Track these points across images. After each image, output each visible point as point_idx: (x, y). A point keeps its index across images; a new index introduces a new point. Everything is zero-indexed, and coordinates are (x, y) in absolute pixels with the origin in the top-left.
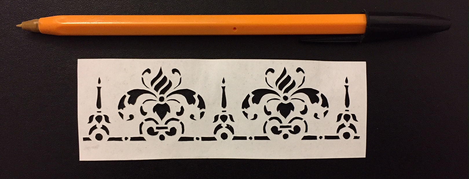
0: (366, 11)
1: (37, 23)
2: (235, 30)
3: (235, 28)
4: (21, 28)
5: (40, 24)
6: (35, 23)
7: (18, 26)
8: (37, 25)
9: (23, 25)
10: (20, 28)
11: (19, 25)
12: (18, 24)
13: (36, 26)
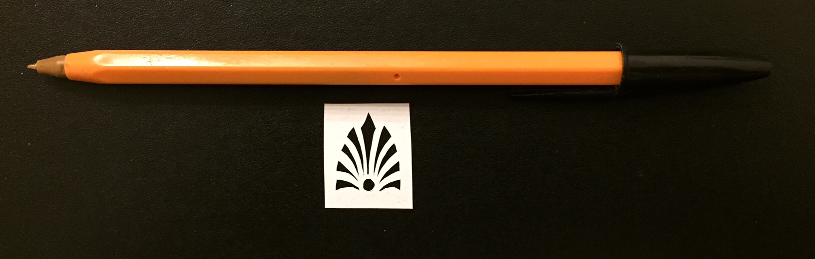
0: (623, 46)
1: (62, 62)
2: (397, 78)
3: (397, 76)
5: (67, 65)
6: (59, 63)
7: (30, 66)
8: (62, 67)
9: (39, 65)
10: (35, 71)
11: (32, 66)
12: (29, 64)
13: (60, 68)
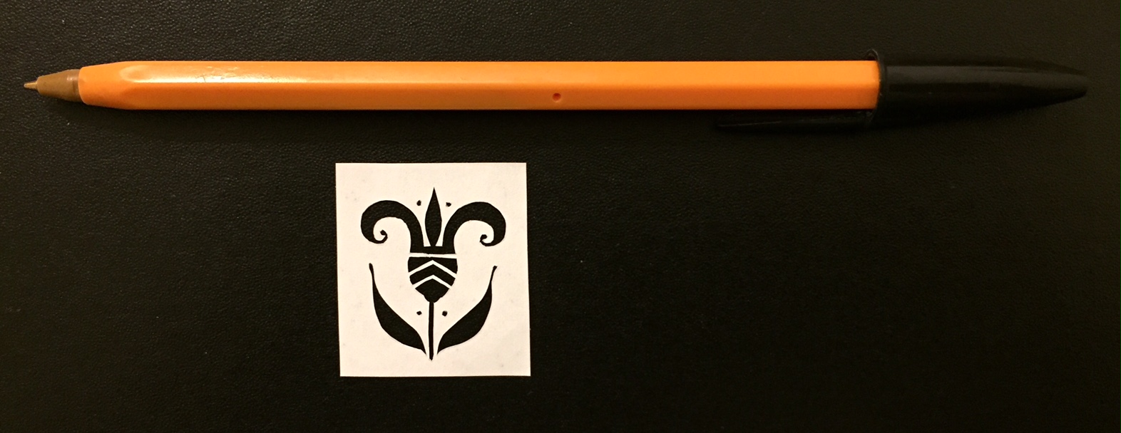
0: (879, 52)
1: (75, 79)
2: (557, 99)
3: (557, 96)
4: (35, 91)
5: (82, 82)
6: (70, 79)
7: (28, 85)
8: (75, 85)
9: (40, 83)
11: (31, 84)
12: (27, 82)
13: (72, 86)
